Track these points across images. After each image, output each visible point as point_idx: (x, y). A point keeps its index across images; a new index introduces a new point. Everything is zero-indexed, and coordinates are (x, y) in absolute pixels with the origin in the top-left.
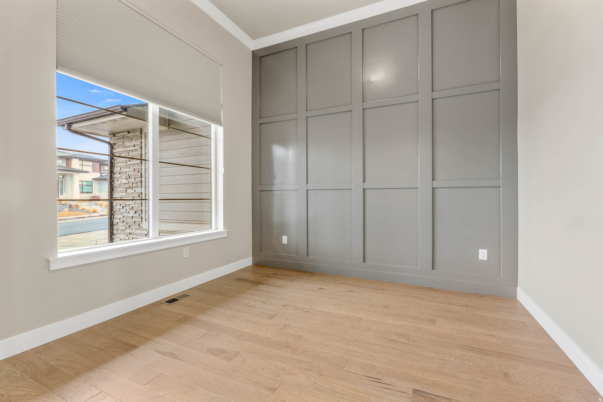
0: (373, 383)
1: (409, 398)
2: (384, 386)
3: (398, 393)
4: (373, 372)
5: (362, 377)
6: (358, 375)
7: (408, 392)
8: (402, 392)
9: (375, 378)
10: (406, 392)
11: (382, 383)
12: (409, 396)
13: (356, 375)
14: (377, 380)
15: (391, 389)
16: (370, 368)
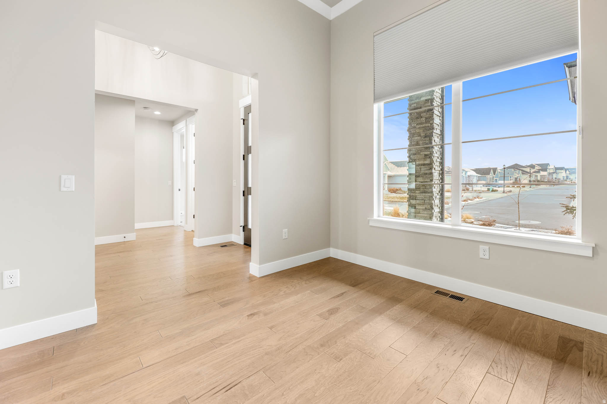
0: (228, 383)
1: (190, 398)
2: (217, 389)
3: (201, 394)
4: (239, 391)
5: (242, 380)
6: (247, 377)
7: (194, 402)
8: (199, 397)
9: (231, 388)
10: (196, 401)
11: (222, 389)
12: (191, 399)
13: (248, 376)
14: (228, 388)
15: (210, 391)
16: (247, 393)
